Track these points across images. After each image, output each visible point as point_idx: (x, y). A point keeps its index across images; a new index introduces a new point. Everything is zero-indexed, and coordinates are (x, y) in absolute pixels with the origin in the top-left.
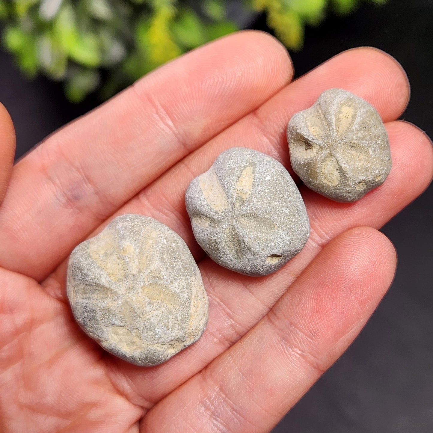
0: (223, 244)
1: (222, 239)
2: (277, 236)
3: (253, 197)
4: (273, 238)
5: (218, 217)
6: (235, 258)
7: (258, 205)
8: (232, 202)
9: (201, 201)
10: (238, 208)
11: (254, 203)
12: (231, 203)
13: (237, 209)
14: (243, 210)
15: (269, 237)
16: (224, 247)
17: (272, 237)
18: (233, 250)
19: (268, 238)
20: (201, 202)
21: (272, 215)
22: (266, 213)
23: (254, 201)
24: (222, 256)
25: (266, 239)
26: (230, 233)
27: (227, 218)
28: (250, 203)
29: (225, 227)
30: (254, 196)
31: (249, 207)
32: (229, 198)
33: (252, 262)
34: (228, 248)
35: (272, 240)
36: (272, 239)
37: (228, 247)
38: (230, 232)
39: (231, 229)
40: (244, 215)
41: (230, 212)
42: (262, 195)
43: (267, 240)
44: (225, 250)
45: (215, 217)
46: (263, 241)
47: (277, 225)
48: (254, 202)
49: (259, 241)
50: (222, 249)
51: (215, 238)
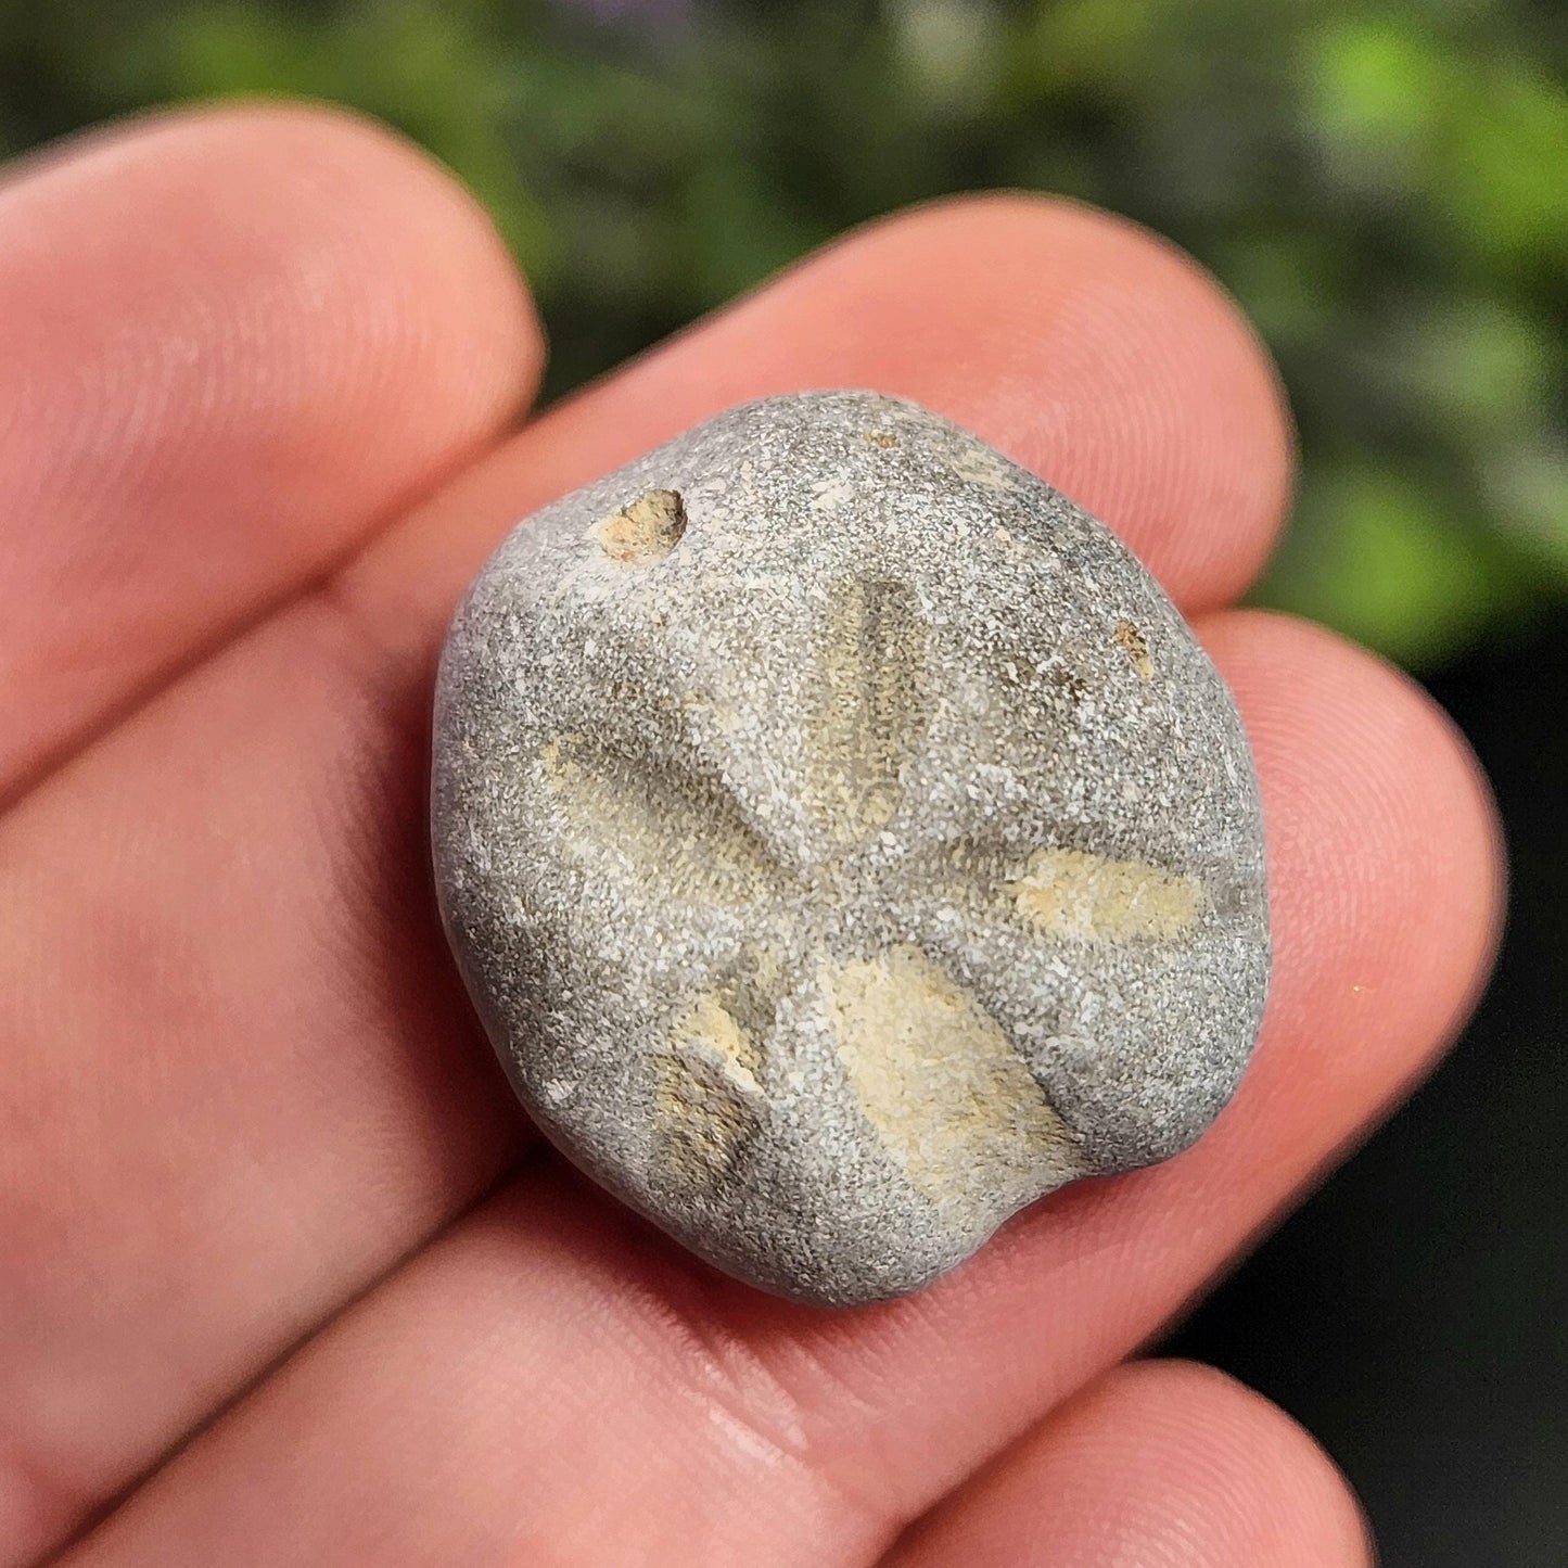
0: (942, 713)
1: (932, 754)
2: (557, 697)
3: (644, 1003)
4: (582, 687)
5: (933, 916)
6: (900, 587)
7: (619, 943)
8: (798, 1006)
9: (1055, 1049)
10: (767, 950)
11: (644, 965)
12: (809, 997)
13: (775, 946)
14: (730, 934)
15: (603, 704)
16: (941, 694)
17: (585, 697)
18: (889, 651)
19: (609, 702)
20: (1053, 1042)
21: (553, 852)
22: (580, 874)
23: (644, 977)
24: (992, 624)
25: (621, 695)
26: (867, 783)
27: (864, 899)
28: (672, 972)
29: (888, 838)
30: (642, 1009)
31: (682, 949)
32: (820, 1034)
33: (781, 542)
34: (919, 673)
35: (587, 677)
36: (589, 688)
37: (913, 687)
38: (860, 795)
39: (852, 812)
40: (731, 898)
41: (827, 938)
42: (591, 1001)
43: (617, 688)
44: (946, 666)
45: (953, 923)
46: (642, 691)
47: (544, 772)
48: (639, 970)
49: (666, 692)
50: (962, 678)
51: (995, 769)
